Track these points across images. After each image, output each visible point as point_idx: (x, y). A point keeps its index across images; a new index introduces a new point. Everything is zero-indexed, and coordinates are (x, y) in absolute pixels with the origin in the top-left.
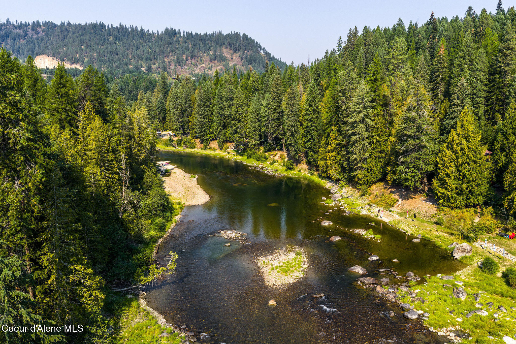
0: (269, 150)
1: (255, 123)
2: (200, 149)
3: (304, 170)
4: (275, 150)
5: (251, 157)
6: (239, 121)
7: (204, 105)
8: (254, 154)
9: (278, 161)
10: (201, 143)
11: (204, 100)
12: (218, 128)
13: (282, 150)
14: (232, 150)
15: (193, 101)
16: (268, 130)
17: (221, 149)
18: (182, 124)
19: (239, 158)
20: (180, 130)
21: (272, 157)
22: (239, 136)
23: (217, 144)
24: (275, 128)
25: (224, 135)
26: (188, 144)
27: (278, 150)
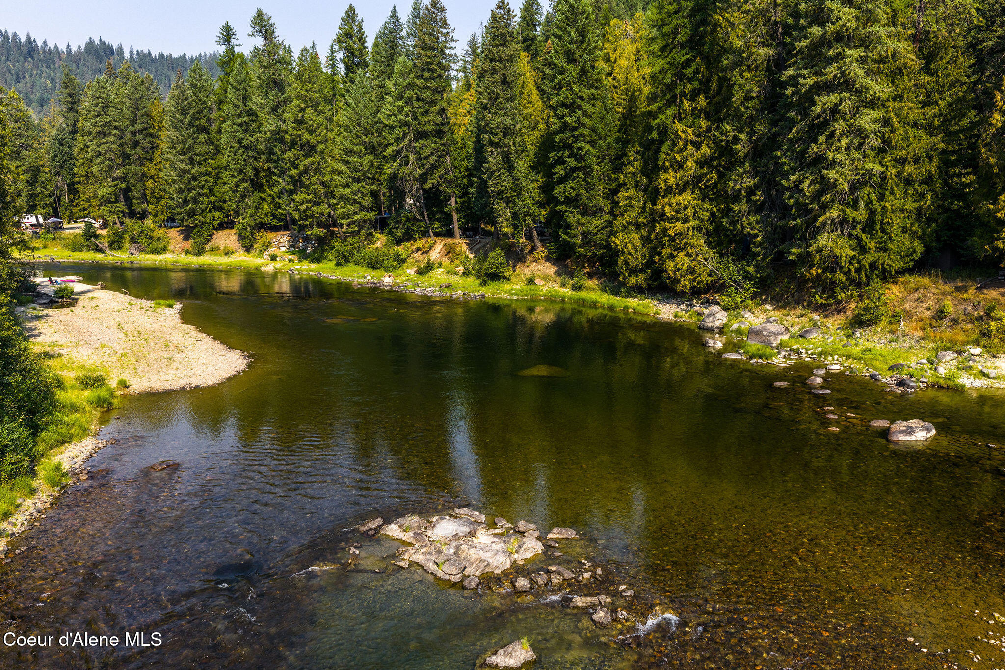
0: (408, 237)
1: (360, 157)
2: (183, 255)
3: (546, 278)
4: (425, 234)
5: (347, 261)
6: (310, 150)
7: (191, 124)
8: (359, 251)
9: (440, 265)
10: (186, 238)
11: (192, 112)
12: (237, 186)
13: (450, 234)
14: (284, 249)
15: (157, 118)
16: (406, 170)
17: (248, 249)
18: (124, 185)
19: (307, 269)
20: (116, 201)
21: (418, 255)
22: (310, 197)
23: (235, 237)
24: (432, 160)
25: (257, 208)
26: (145, 241)
27: (437, 235)
